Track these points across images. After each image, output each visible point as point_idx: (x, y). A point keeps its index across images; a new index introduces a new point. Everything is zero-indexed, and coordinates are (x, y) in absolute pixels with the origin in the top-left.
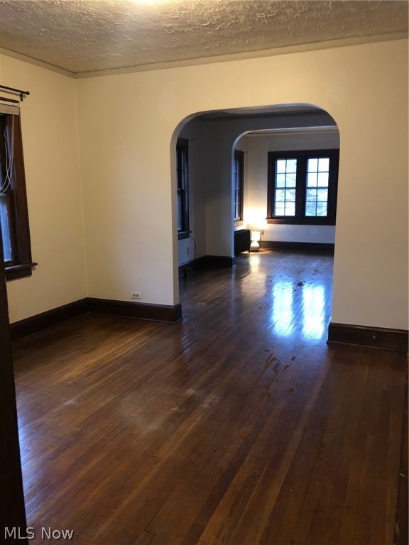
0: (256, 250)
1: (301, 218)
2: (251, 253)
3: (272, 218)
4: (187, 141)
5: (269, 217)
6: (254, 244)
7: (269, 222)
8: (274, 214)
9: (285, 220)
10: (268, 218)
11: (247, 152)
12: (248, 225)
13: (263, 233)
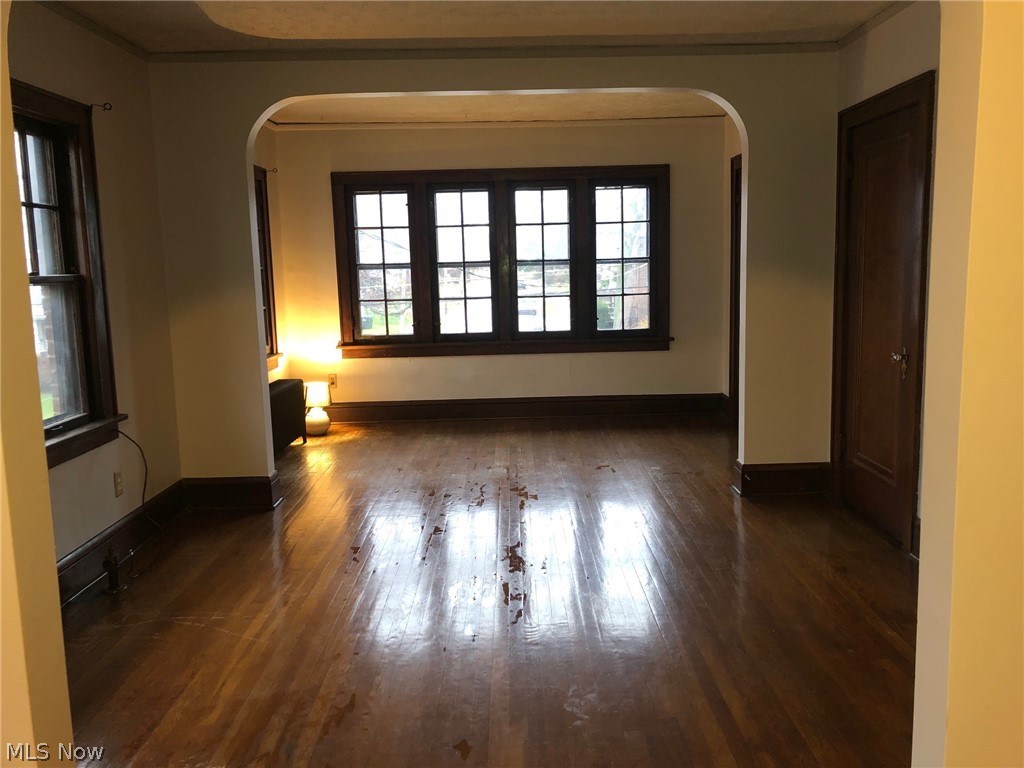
0: (322, 432)
1: (427, 339)
2: (310, 442)
3: (356, 343)
4: (88, 110)
5: (347, 340)
6: (316, 416)
7: (347, 355)
8: (360, 332)
9: (389, 346)
10: (344, 344)
11: (275, 170)
12: (291, 365)
13: (333, 383)
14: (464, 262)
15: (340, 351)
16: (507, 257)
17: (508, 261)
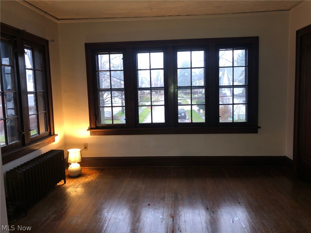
1: (132, 126)
2: (69, 182)
3: (97, 128)
6: (74, 167)
7: (93, 134)
8: (100, 122)
9: (113, 129)
10: (91, 129)
13: (86, 148)
14: (151, 88)
15: (89, 132)
16: (173, 85)
17: (173, 87)
